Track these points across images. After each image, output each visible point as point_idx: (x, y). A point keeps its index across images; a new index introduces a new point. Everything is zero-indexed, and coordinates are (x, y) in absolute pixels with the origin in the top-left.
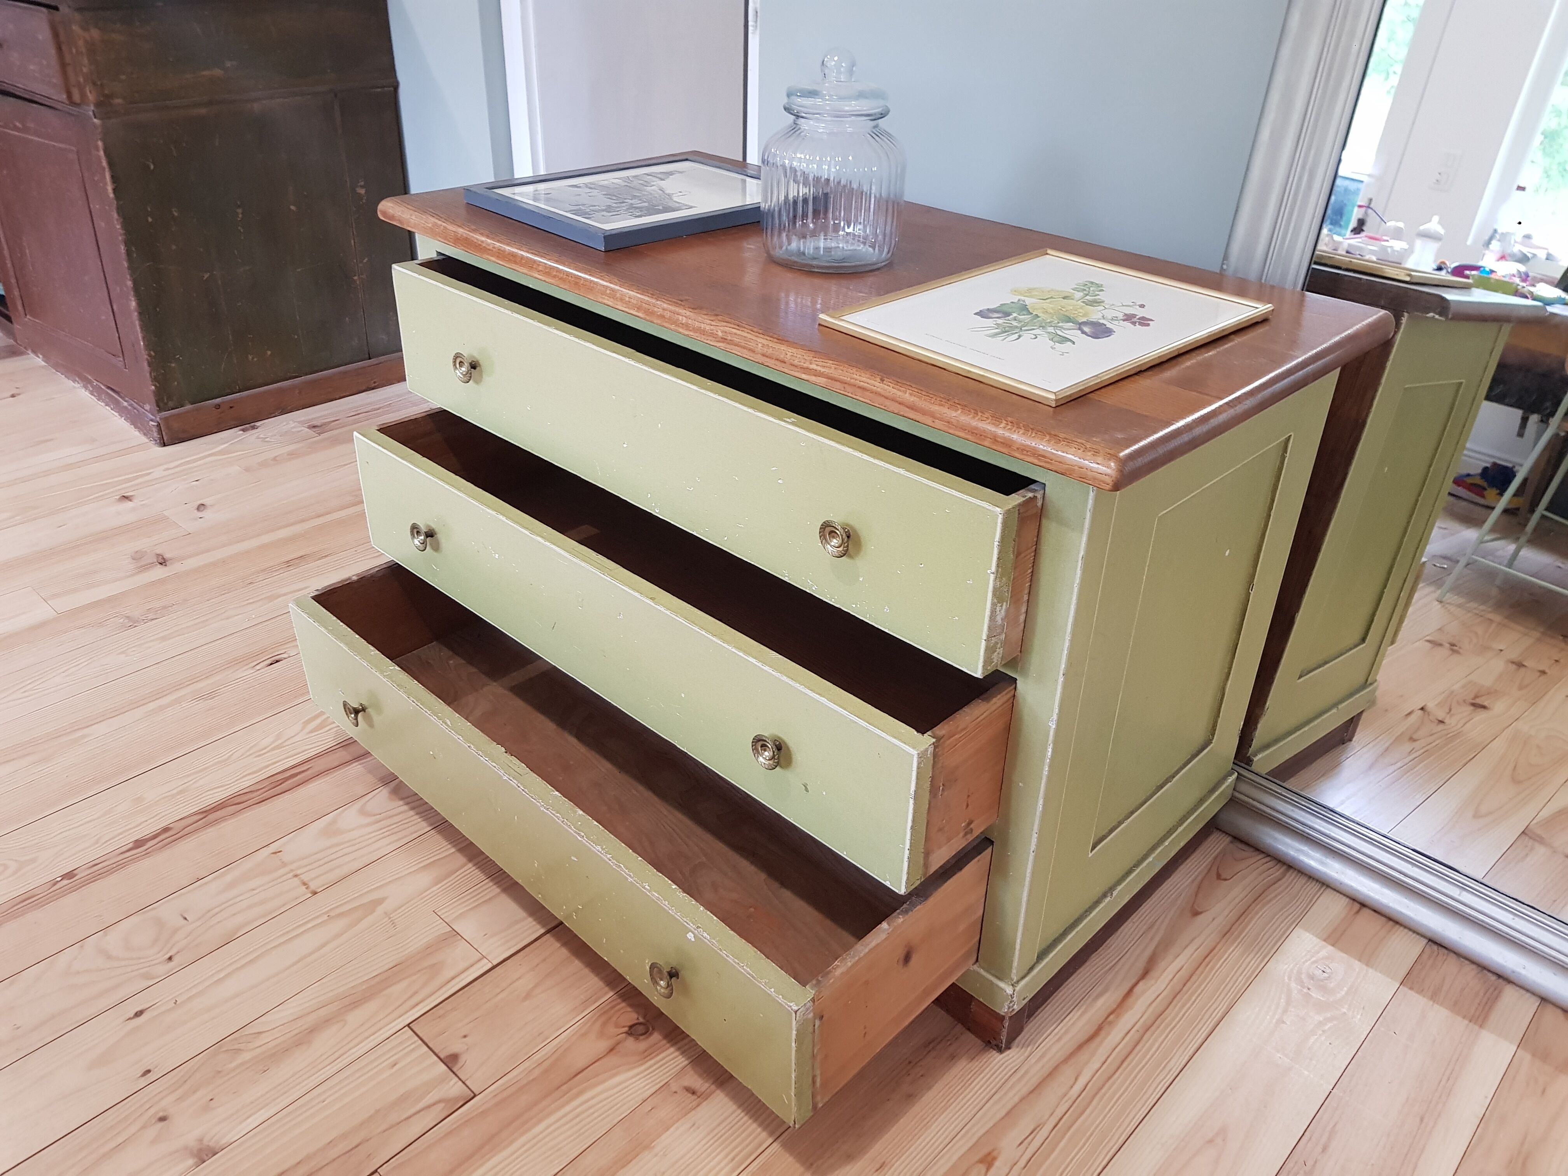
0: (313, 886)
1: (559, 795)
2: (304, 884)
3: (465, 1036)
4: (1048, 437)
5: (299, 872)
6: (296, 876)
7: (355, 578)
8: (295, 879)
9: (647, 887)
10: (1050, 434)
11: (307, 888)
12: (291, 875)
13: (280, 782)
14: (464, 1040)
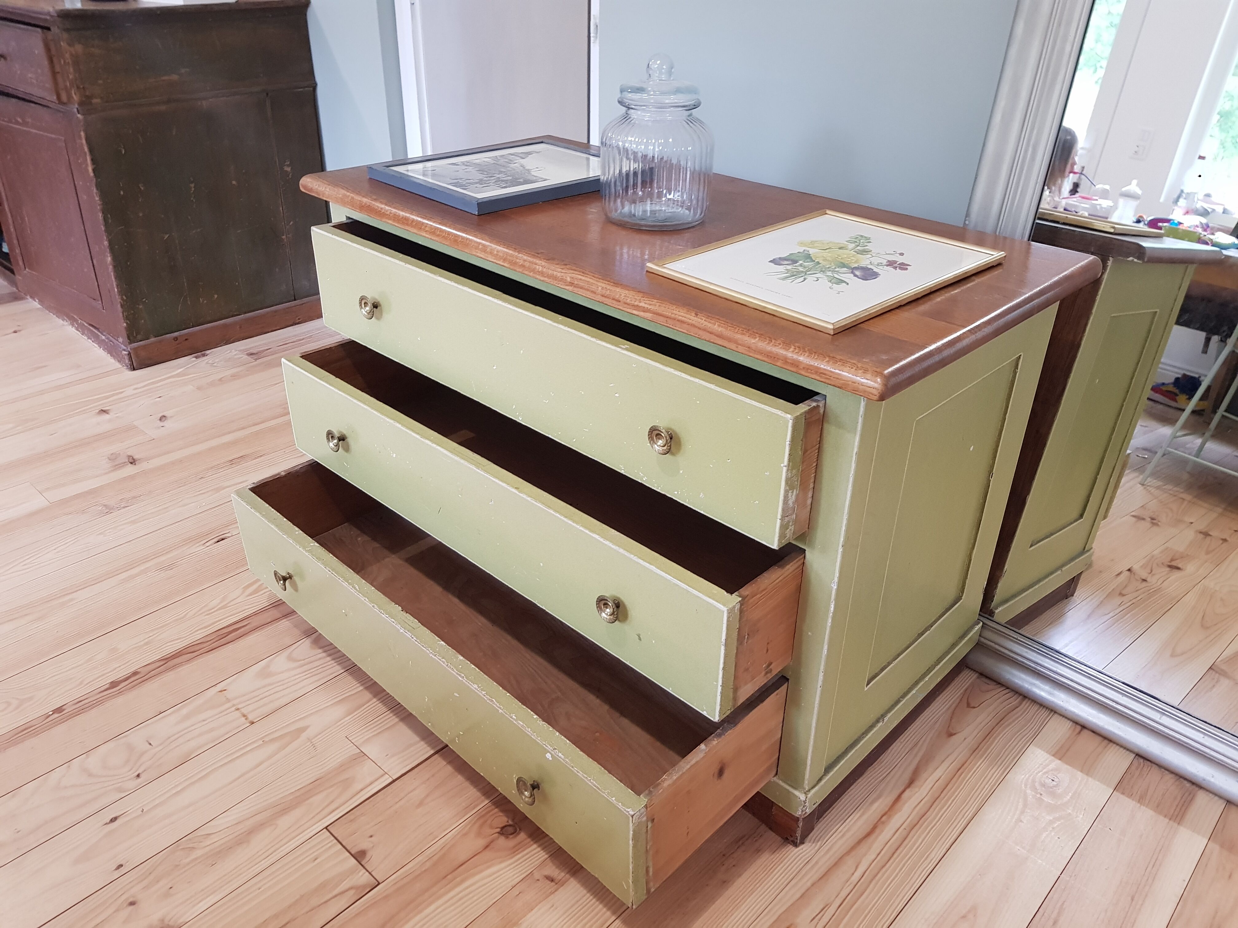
0: (251, 717)
1: (444, 644)
2: (244, 716)
3: (371, 836)
4: (827, 359)
5: (239, 706)
6: (238, 709)
7: (283, 474)
8: (237, 712)
9: (514, 717)
10: (829, 356)
11: (246, 719)
12: (233, 709)
13: (225, 635)
14: (371, 839)
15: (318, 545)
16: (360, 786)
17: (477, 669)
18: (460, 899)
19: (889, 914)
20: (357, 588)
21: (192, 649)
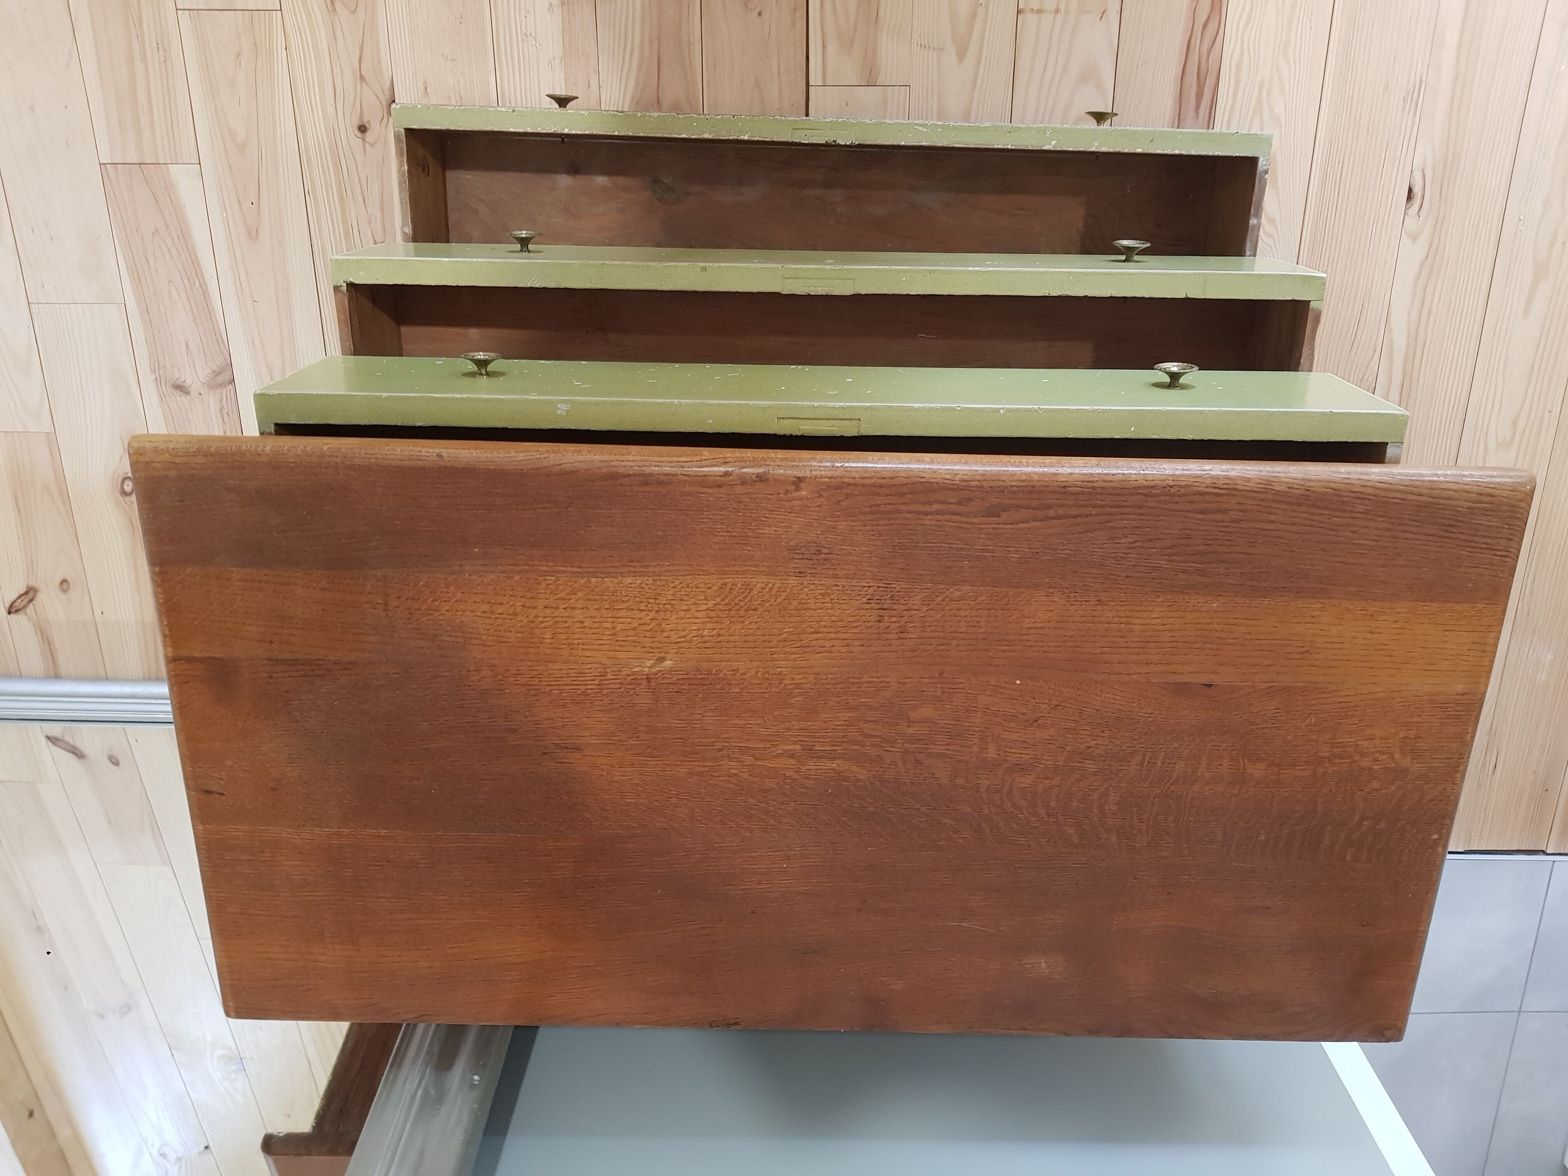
0: (1030, 19)
2: (1039, 11)
3: (760, 14)
5: (1060, 17)
6: (1057, 11)
8: (1053, 8)
9: (584, 112)
10: (212, 455)
11: (1032, 10)
12: (1062, 7)
13: (1202, 79)
14: (757, 11)
15: (1045, 148)
16: (831, 49)
17: (676, 136)
18: (626, 34)
19: (331, 337)
20: (920, 128)
21: (1212, 26)
